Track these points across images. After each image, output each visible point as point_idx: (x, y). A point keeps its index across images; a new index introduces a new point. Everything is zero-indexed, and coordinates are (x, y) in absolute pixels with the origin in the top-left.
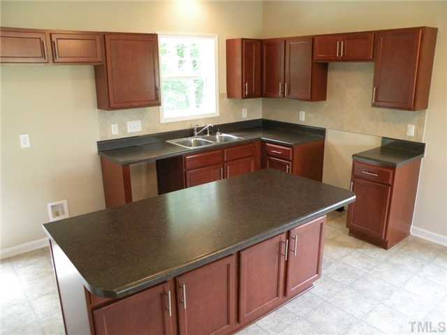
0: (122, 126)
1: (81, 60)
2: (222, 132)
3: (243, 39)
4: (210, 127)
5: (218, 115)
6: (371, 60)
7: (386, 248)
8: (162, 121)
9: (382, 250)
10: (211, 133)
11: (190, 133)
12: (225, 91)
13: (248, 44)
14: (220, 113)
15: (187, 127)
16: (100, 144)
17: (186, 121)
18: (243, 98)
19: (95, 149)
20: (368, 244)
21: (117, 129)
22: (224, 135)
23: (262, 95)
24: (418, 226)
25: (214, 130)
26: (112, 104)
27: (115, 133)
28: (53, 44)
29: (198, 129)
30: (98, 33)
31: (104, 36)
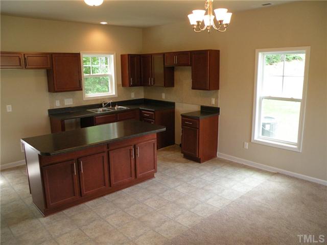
0: (62, 102)
1: (39, 67)
2: (119, 105)
3: (129, 55)
4: (112, 103)
5: (117, 96)
6: (190, 66)
7: (200, 162)
8: (84, 99)
9: (198, 164)
10: (112, 106)
11: (100, 106)
12: (121, 83)
13: (131, 57)
14: (118, 96)
15: (99, 102)
16: (50, 111)
17: (98, 99)
18: (130, 86)
19: (47, 113)
20: (192, 162)
21: (59, 103)
22: (119, 107)
23: (141, 85)
24: (221, 152)
25: (114, 104)
26: (56, 90)
27: (58, 105)
28: (25, 59)
29: (105, 104)
30: (49, 54)
31: (52, 54)
